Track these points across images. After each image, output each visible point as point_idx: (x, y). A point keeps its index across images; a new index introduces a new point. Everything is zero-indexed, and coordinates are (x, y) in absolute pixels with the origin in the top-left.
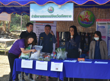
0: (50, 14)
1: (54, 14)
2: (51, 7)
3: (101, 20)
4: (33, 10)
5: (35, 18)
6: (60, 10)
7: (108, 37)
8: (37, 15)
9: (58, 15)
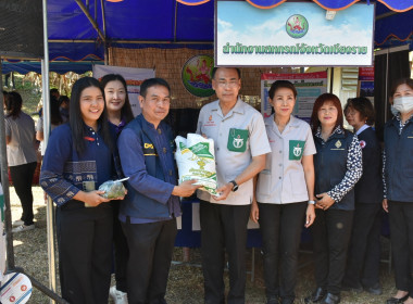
0: (292, 42)
1: (310, 40)
2: (299, 17)
4: (228, 24)
5: (240, 55)
6: (330, 27)
8: (247, 43)
9: (321, 45)
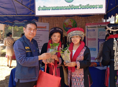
1: (75, 3)
3: (90, 24)
7: (98, 39)
